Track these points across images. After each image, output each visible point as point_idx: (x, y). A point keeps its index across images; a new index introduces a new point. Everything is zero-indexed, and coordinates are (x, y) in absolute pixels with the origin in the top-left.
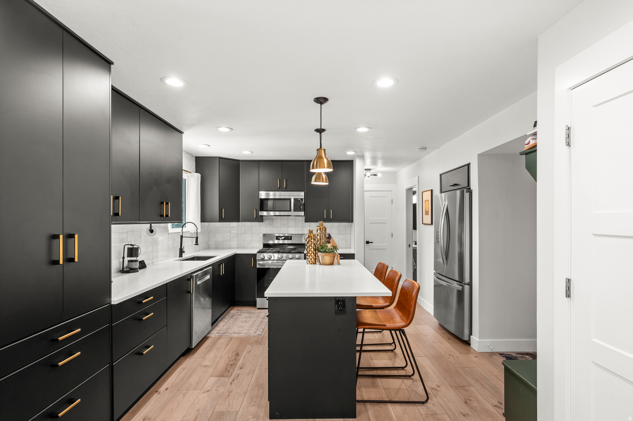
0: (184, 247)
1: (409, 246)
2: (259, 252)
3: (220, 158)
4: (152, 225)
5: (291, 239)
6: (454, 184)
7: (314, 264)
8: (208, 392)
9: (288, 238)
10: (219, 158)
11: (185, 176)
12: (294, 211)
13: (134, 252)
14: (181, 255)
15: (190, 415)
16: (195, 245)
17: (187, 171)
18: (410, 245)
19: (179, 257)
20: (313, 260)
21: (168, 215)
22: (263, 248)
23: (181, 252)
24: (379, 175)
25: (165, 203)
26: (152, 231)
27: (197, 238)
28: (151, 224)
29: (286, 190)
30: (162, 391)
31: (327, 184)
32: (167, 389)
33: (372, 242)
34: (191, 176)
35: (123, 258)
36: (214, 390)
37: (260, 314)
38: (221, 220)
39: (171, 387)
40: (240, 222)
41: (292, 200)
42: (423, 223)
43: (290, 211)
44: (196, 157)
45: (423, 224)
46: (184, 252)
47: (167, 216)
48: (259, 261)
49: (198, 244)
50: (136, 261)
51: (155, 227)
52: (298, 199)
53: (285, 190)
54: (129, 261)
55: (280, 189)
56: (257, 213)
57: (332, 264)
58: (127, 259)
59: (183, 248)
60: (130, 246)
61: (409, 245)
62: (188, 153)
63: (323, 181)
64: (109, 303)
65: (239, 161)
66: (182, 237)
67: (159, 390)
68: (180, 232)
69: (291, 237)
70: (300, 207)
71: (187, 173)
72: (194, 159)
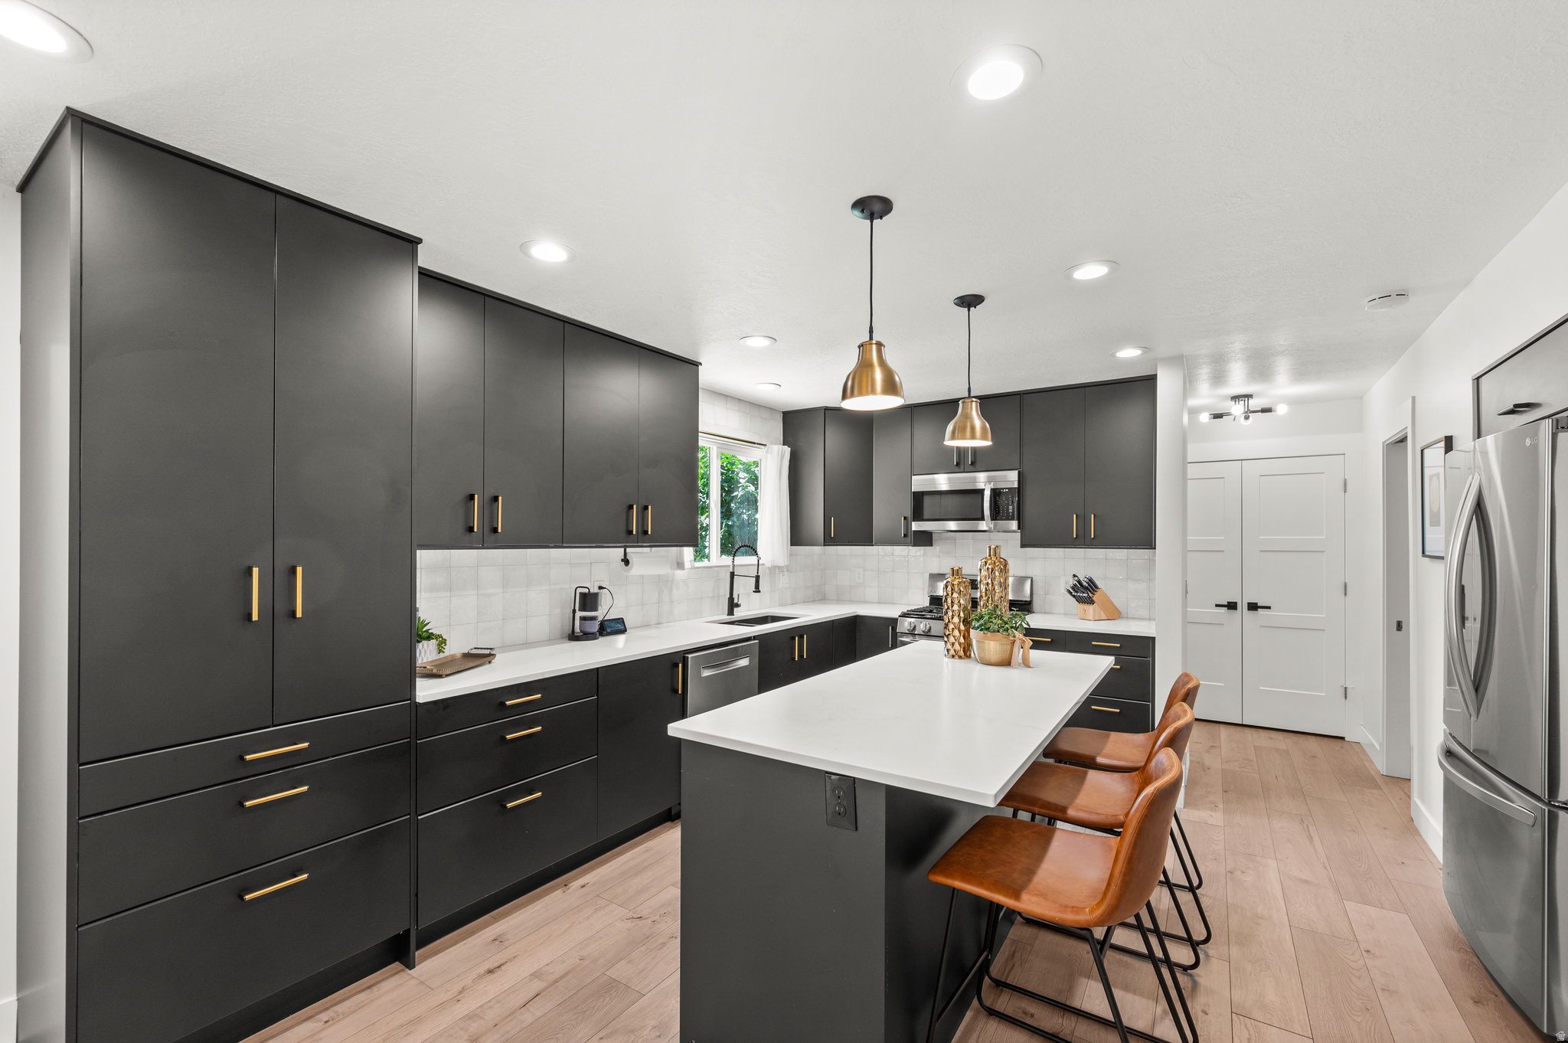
0: (736, 595)
1: (1400, 628)
2: (904, 615)
3: (826, 409)
4: (628, 550)
6: (1516, 406)
7: (960, 657)
8: (638, 922)
10: (823, 409)
12: (992, 520)
13: (591, 601)
14: (731, 612)
15: (563, 962)
16: (755, 591)
17: (754, 443)
18: (1403, 624)
19: (727, 615)
20: (957, 646)
21: (657, 533)
22: (930, 604)
23: (732, 605)
24: (1282, 409)
25: (635, 506)
26: (626, 562)
27: (757, 578)
28: (625, 548)
30: (572, 888)
31: (989, 443)
32: (583, 886)
33: (1269, 608)
34: (770, 454)
35: (574, 611)
36: (649, 921)
38: (829, 541)
39: (593, 884)
40: (873, 546)
42: (1427, 553)
43: (982, 518)
44: (783, 412)
46: (736, 607)
48: (902, 637)
49: (760, 592)
50: (594, 618)
51: (633, 555)
52: (1003, 489)
53: (973, 469)
54: (583, 619)
55: (960, 468)
56: (908, 526)
57: (1006, 663)
58: (579, 614)
59: (734, 597)
60: (586, 591)
61: (1400, 623)
63: (973, 437)
64: (410, 700)
66: (732, 575)
67: (571, 884)
70: (1008, 510)
71: (756, 445)
72: (780, 418)
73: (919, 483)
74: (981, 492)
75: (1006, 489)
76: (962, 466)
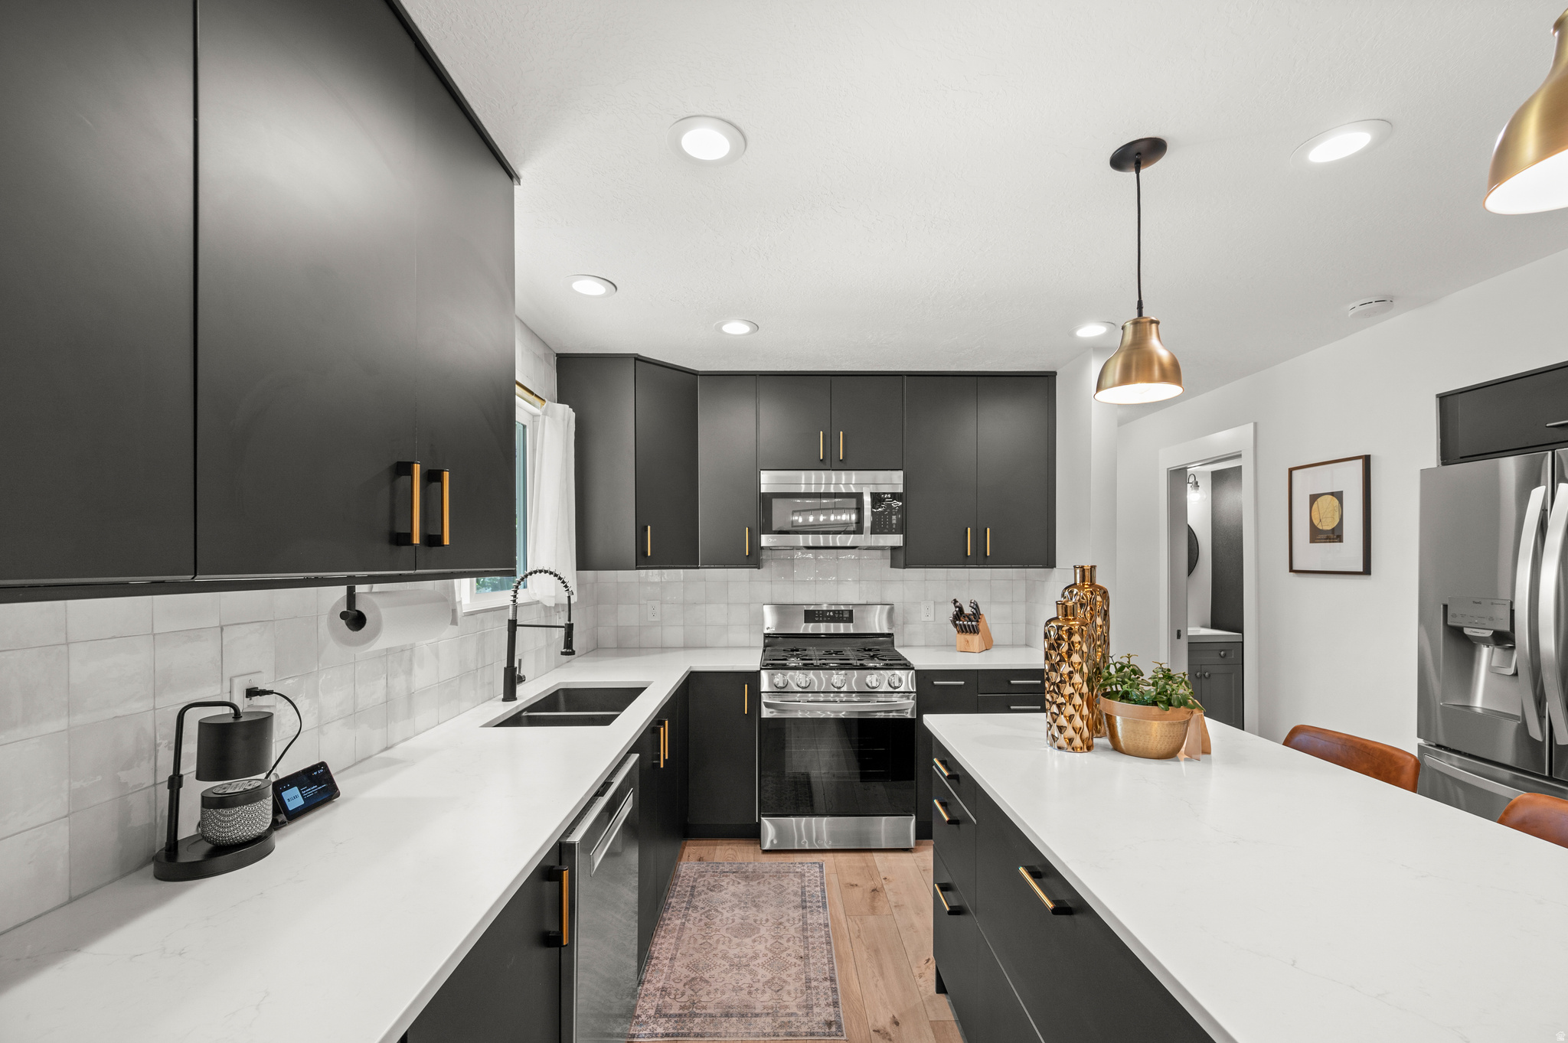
0: (520, 661)
1: (1179, 636)
2: (764, 667)
3: (638, 359)
4: (360, 589)
5: (850, 620)
9: (843, 617)
10: (636, 359)
11: (524, 409)
12: (871, 534)
13: (239, 746)
14: (510, 695)
16: (562, 653)
17: (532, 393)
18: (1182, 633)
19: (504, 700)
21: (440, 538)
23: (512, 679)
25: (417, 468)
26: (356, 620)
27: (569, 629)
28: (351, 583)
29: (844, 466)
34: (545, 413)
35: (175, 782)
37: (785, 883)
38: (643, 561)
40: (698, 568)
41: (867, 500)
42: (1295, 568)
43: (859, 530)
44: (558, 354)
45: (1291, 570)
46: (522, 679)
47: (432, 540)
48: (767, 698)
49: (573, 653)
50: (255, 791)
51: (377, 600)
52: (884, 493)
53: (842, 466)
55: (829, 463)
56: (754, 541)
58: (193, 790)
59: (516, 665)
61: (1179, 632)
62: (532, 333)
65: (694, 374)
66: (513, 625)
68: (507, 607)
69: (851, 612)
70: (891, 519)
71: (532, 398)
72: (553, 361)
73: (768, 481)
74: (859, 497)
75: (888, 494)
76: (828, 462)
